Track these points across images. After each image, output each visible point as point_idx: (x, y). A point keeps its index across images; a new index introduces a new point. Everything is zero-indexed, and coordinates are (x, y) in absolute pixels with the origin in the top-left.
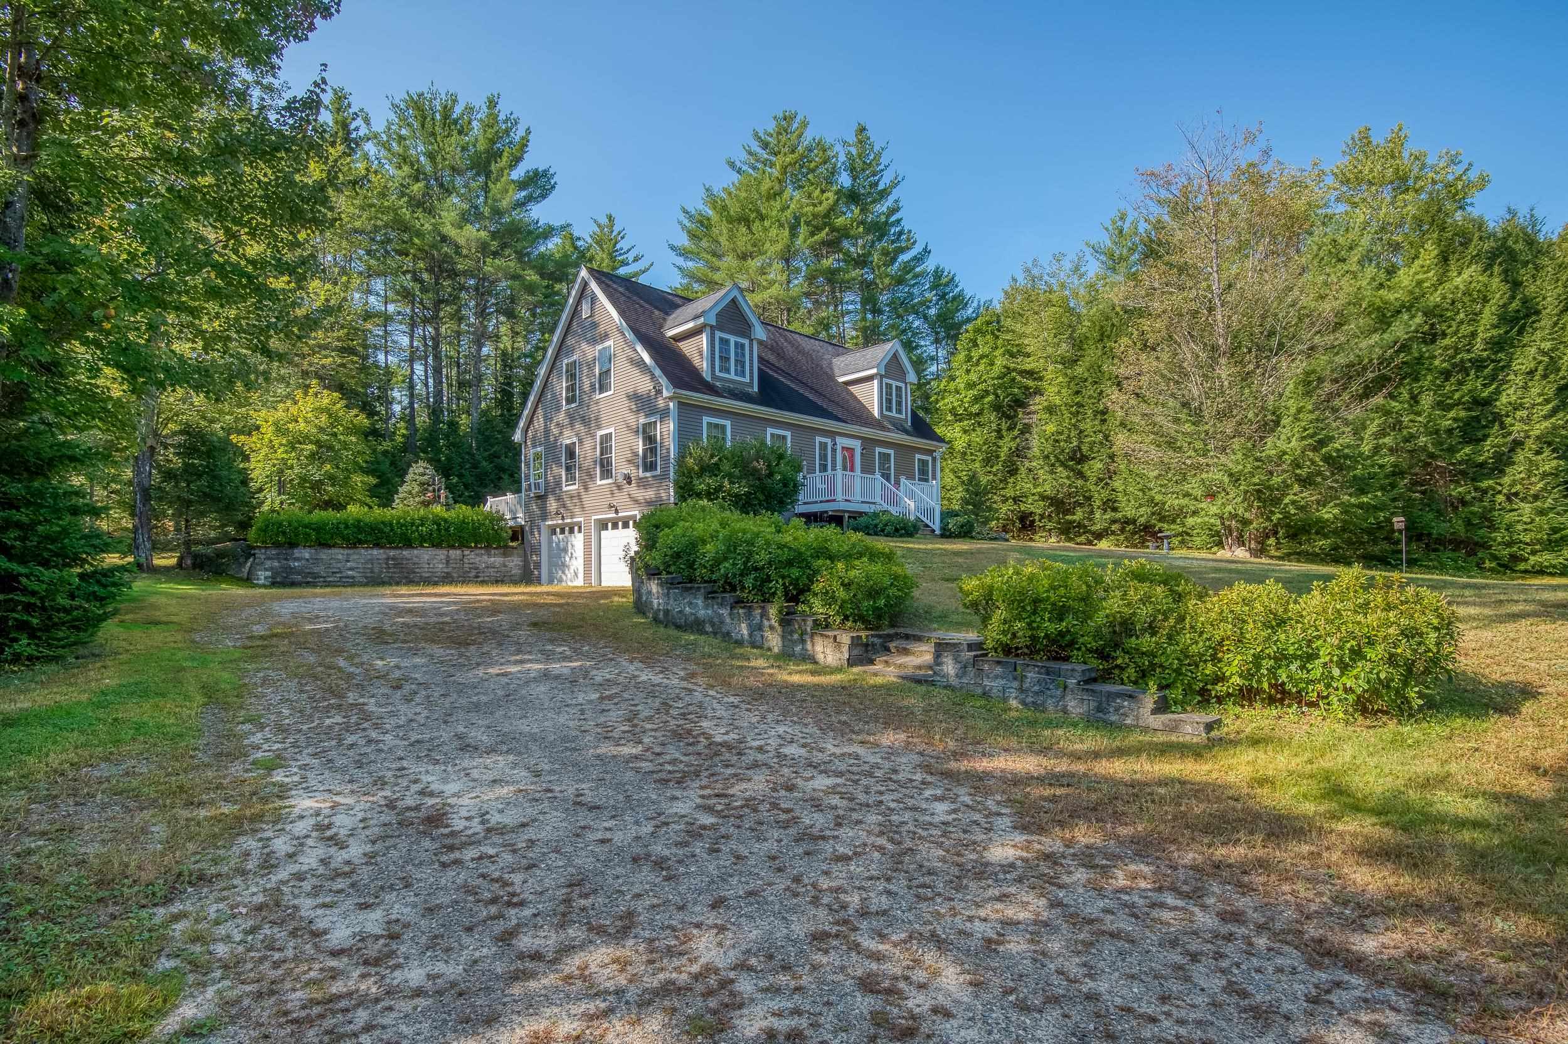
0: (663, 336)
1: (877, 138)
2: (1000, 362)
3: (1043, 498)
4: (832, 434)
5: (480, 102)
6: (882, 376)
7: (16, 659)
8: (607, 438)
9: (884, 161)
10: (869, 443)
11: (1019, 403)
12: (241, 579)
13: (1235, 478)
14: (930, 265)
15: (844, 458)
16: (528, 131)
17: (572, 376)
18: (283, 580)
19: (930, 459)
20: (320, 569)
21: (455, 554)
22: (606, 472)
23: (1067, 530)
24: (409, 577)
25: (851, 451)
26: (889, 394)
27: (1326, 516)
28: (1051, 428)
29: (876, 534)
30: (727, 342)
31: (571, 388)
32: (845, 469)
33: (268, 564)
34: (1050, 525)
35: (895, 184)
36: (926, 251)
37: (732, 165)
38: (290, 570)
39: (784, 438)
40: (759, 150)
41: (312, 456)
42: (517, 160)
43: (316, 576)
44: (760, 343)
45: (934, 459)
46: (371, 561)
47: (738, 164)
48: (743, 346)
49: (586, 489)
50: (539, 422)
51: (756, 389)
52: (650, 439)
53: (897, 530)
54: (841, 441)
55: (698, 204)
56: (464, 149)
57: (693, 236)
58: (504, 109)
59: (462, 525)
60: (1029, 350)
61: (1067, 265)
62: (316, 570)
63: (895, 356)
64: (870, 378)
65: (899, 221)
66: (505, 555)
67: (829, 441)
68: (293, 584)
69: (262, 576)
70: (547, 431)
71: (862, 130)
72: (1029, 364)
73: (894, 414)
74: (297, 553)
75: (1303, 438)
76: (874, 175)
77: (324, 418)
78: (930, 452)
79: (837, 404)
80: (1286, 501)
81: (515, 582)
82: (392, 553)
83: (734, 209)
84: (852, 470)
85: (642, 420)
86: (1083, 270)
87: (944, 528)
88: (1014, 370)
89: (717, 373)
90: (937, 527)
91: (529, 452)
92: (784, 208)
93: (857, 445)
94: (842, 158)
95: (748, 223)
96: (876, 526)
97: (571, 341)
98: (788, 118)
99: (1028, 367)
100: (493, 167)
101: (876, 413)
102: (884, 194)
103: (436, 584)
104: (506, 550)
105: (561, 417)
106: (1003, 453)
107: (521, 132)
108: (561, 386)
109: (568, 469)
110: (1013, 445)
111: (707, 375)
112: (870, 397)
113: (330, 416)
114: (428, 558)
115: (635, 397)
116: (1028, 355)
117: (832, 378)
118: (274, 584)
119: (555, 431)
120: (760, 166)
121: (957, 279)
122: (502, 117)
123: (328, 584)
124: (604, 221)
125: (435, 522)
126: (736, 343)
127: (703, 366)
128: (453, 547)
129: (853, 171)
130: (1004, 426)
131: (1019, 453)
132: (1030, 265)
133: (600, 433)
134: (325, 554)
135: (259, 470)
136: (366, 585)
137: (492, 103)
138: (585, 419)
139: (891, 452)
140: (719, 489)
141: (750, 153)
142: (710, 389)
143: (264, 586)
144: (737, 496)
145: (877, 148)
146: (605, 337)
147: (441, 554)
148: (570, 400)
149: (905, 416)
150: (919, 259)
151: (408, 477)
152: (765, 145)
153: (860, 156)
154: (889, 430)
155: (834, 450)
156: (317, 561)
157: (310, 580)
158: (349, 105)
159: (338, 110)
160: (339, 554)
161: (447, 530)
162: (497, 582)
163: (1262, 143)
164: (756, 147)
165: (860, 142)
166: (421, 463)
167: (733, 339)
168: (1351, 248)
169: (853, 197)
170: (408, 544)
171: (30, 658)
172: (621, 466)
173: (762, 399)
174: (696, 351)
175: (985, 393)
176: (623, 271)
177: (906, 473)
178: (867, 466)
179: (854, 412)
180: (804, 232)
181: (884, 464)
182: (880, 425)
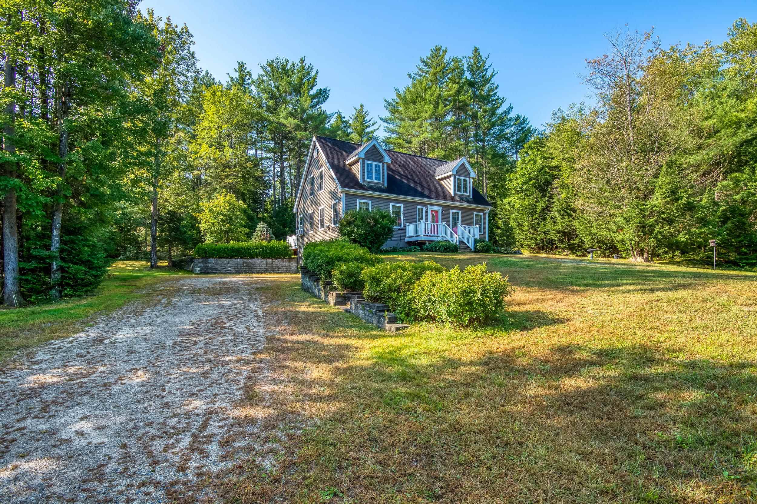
0: (344, 163)
1: (483, 54)
2: (539, 162)
3: (558, 232)
4: (426, 205)
5: (297, 61)
6: (455, 176)
7: (66, 296)
8: (322, 210)
9: (487, 65)
10: (446, 208)
11: (548, 183)
12: (189, 271)
13: (627, 220)
14: (512, 115)
15: (433, 216)
16: (317, 72)
17: (311, 184)
18: (205, 271)
19: (482, 214)
20: (218, 267)
21: (270, 261)
22: (322, 226)
23: (572, 249)
24: (251, 270)
25: (437, 212)
26: (460, 184)
27: (682, 239)
28: (563, 196)
29: (436, 251)
30: (371, 165)
31: (311, 189)
32: (433, 221)
33: (199, 265)
34: (563, 246)
35: (492, 76)
36: (511, 108)
37: (410, 76)
38: (207, 267)
39: (400, 207)
40: (424, 67)
41: (223, 221)
42: (313, 86)
43: (216, 270)
44: (388, 164)
45: (485, 215)
46: (237, 264)
47: (413, 75)
48: (379, 166)
49: (316, 233)
50: (302, 205)
51: (386, 185)
52: (335, 211)
53: (445, 249)
54: (430, 208)
55: (392, 97)
56: (290, 83)
57: (392, 112)
58: (307, 63)
59: (272, 249)
60: (554, 155)
61: (576, 110)
62: (217, 267)
63: (463, 164)
64: (449, 177)
65: (495, 94)
66: (289, 261)
67: (424, 208)
68: (209, 273)
69: (197, 270)
70: (304, 208)
71: (477, 50)
72: (553, 163)
73: (462, 193)
74: (209, 260)
75: (665, 198)
76: (482, 72)
77: (227, 205)
78: (483, 211)
79: (431, 190)
80: (656, 231)
81: (294, 273)
82: (245, 260)
83: (409, 97)
84: (437, 222)
85: (333, 202)
86: (583, 112)
87: (475, 248)
88: (546, 166)
89: (366, 179)
90: (472, 247)
91: (299, 217)
92: (432, 95)
93: (440, 209)
94: (466, 66)
95: (414, 103)
96: (436, 247)
97: (311, 169)
98: (438, 49)
99: (553, 164)
100: (302, 91)
101: (452, 193)
102: (487, 81)
103: (262, 273)
104: (290, 259)
105: (308, 202)
106: (539, 209)
107: (314, 73)
108: (308, 188)
109: (311, 224)
110: (544, 205)
111: (361, 181)
112: (450, 186)
113: (230, 204)
114: (260, 263)
115: (331, 192)
116: (554, 158)
117: (433, 177)
118: (201, 273)
119: (307, 208)
120: (423, 75)
121: (528, 120)
122: (307, 67)
123: (222, 273)
124: (359, 107)
125: (261, 248)
126: (376, 165)
127: (359, 176)
128: (269, 258)
129: (471, 71)
130: (539, 196)
131: (547, 209)
132: (556, 111)
133: (320, 208)
134: (220, 261)
135: (204, 226)
136: (235, 273)
137: (302, 61)
138: (315, 202)
139: (460, 212)
140: (353, 232)
141: (420, 69)
142: (362, 187)
143: (197, 274)
144: (360, 234)
145: (483, 58)
146: (322, 166)
147: (264, 261)
148: (311, 194)
149: (469, 194)
150: (507, 111)
151: (257, 229)
152: (426, 64)
153: (475, 63)
154: (457, 201)
155: (426, 212)
156: (217, 264)
157: (214, 271)
158: (246, 69)
159: (241, 71)
160: (225, 261)
161: (266, 251)
162: (286, 272)
163: (654, 38)
164: (422, 66)
165: (475, 56)
166: (262, 223)
167: (374, 163)
168: (724, 89)
169: (471, 84)
170: (252, 257)
171: (71, 295)
172: (327, 223)
173: (389, 190)
174: (357, 170)
175: (530, 179)
176: (368, 130)
177: (467, 222)
178: (445, 219)
179: (442, 194)
180: (441, 105)
181: (456, 218)
182: (453, 199)
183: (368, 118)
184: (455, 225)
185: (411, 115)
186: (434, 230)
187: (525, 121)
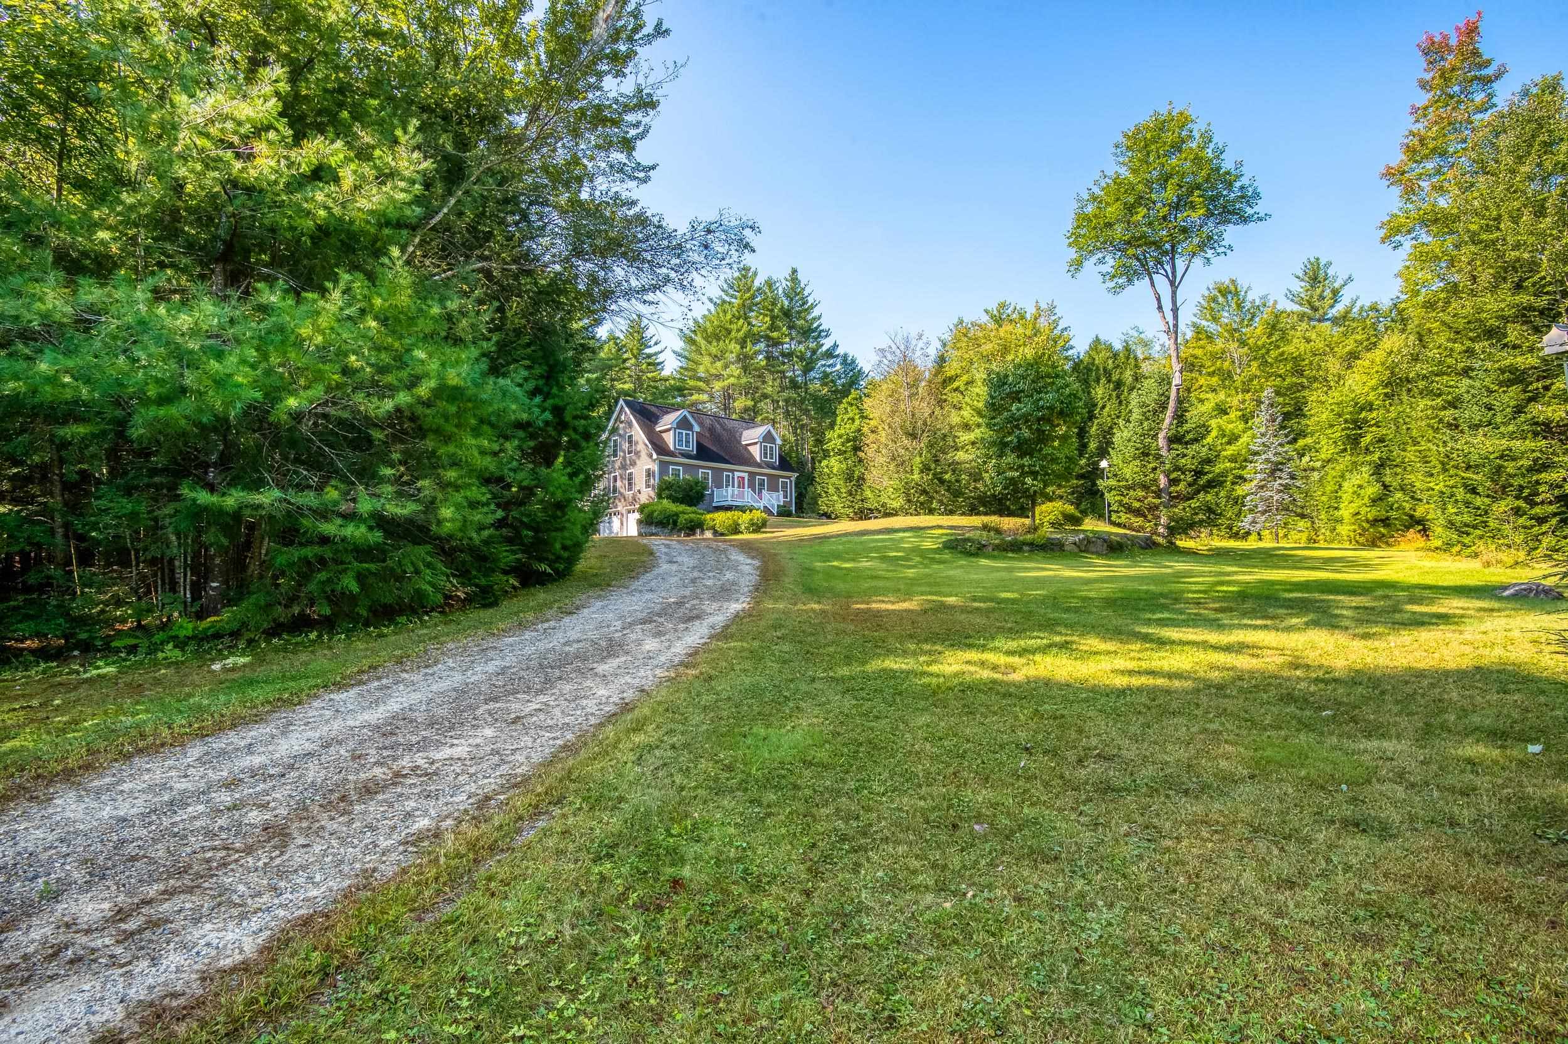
0: (654, 430)
1: (803, 277)
4: (733, 471)
6: (761, 442)
8: (631, 474)
9: (807, 291)
10: (752, 475)
14: (839, 352)
15: (739, 483)
17: (615, 446)
19: (789, 480)
22: (631, 489)
25: (743, 479)
26: (766, 450)
32: (739, 487)
35: (814, 305)
36: (838, 342)
37: (711, 299)
39: (708, 474)
40: (729, 290)
44: (697, 433)
45: (792, 481)
47: (715, 299)
48: (689, 435)
51: (695, 453)
52: (648, 475)
54: (737, 474)
57: (687, 344)
63: (769, 431)
64: (756, 443)
65: (818, 326)
67: (730, 474)
71: (794, 271)
73: (768, 460)
76: (802, 299)
78: (789, 477)
79: (738, 456)
84: (744, 488)
85: (645, 467)
87: (778, 512)
89: (677, 447)
90: (776, 512)
93: (746, 475)
94: (781, 290)
98: (747, 269)
101: (758, 460)
102: (809, 310)
111: (672, 449)
112: (755, 451)
117: (739, 442)
120: (728, 300)
126: (686, 434)
127: (670, 444)
129: (787, 295)
133: (628, 472)
139: (765, 478)
140: (673, 495)
141: (724, 292)
142: (673, 454)
144: (680, 498)
145: (803, 282)
149: (775, 461)
150: (834, 347)
152: (732, 287)
153: (792, 287)
154: (764, 468)
155: (733, 479)
165: (793, 279)
167: (684, 432)
169: (787, 313)
172: (637, 487)
173: (698, 457)
174: (669, 439)
175: (848, 440)
176: (647, 351)
177: (773, 488)
178: (752, 486)
179: (747, 460)
180: (749, 344)
181: (762, 484)
182: (759, 466)
183: (648, 334)
184: (760, 491)
185: (714, 350)
186: (741, 495)
187: (853, 361)
